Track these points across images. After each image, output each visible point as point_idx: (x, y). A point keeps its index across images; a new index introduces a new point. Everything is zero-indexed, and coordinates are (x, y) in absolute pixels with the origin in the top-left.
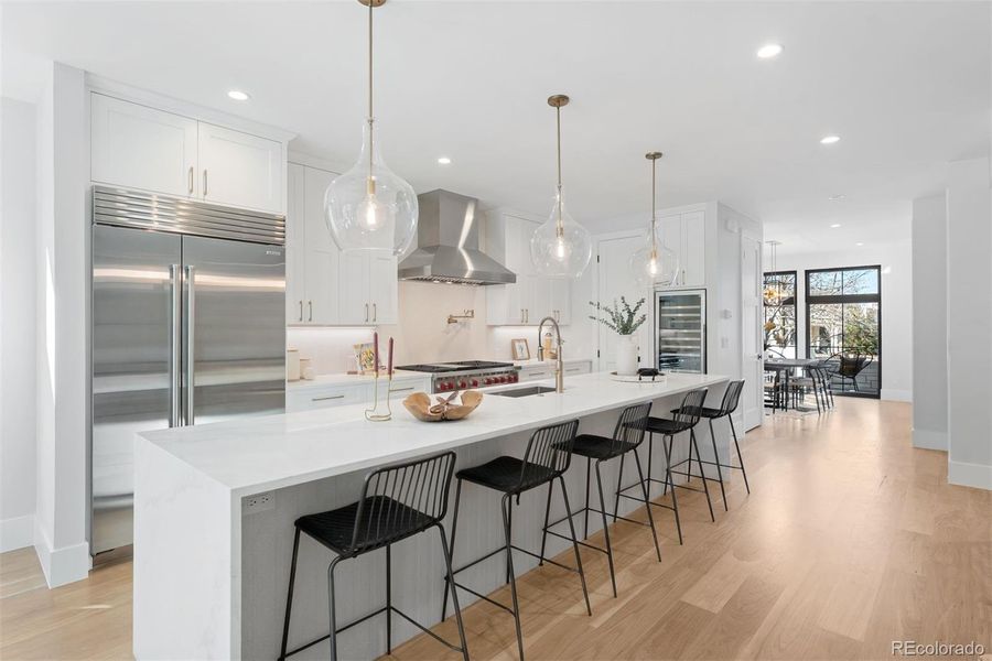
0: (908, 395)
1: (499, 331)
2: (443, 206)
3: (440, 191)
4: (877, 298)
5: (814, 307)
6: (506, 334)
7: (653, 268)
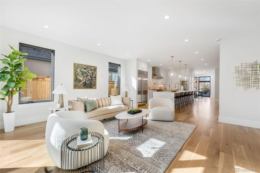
0: (214, 96)
1: (159, 85)
2: (156, 69)
3: (155, 67)
4: (210, 82)
5: (200, 83)
6: (159, 86)
7: (180, 76)
